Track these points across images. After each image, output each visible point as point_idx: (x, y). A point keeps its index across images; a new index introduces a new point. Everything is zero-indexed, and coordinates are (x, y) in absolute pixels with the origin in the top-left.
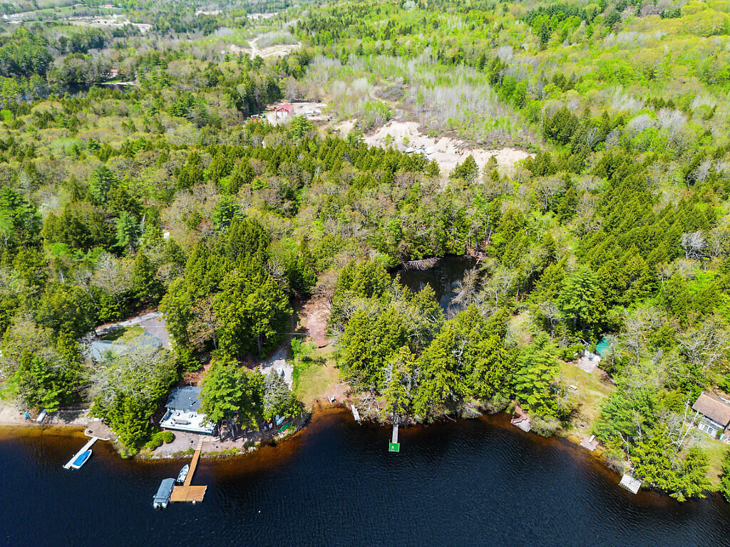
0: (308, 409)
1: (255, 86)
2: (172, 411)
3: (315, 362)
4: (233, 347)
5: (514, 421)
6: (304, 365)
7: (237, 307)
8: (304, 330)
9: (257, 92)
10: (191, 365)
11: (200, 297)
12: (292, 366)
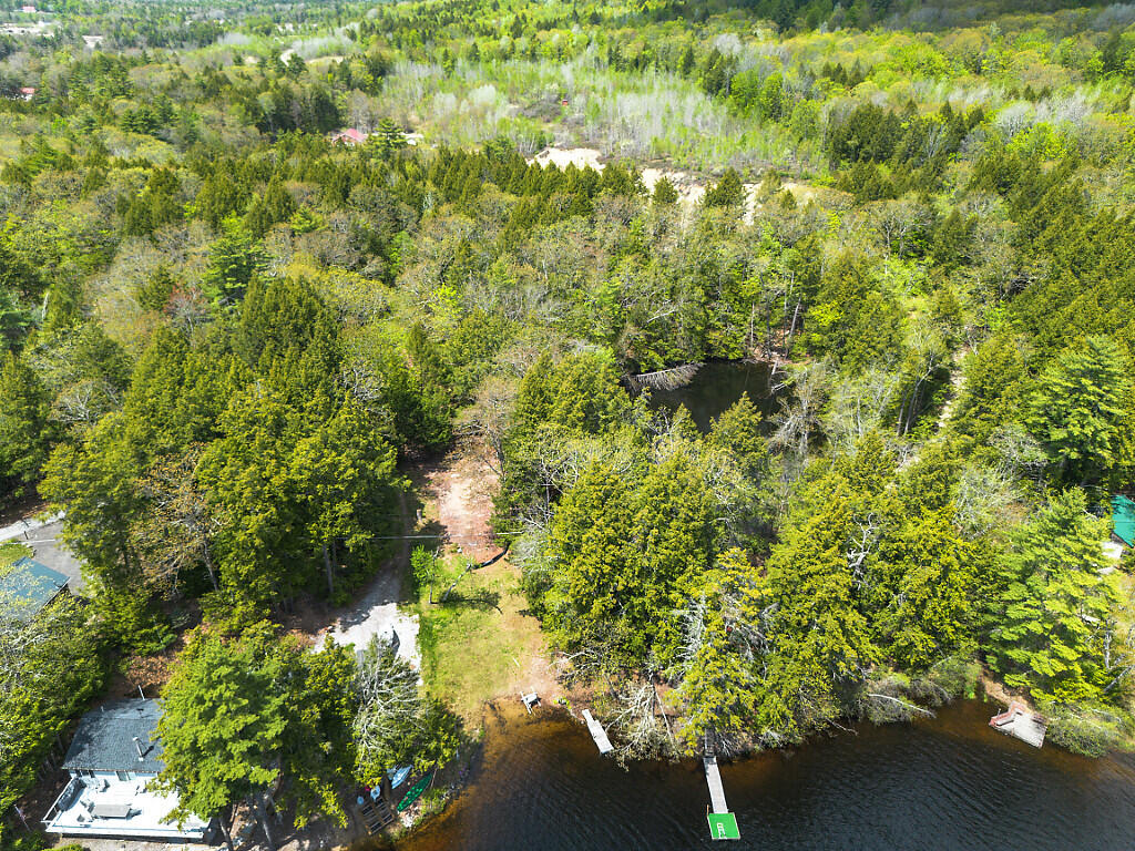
0: (472, 730)
1: (291, 97)
2: (86, 779)
3: (472, 603)
4: (262, 581)
5: (997, 721)
6: (444, 613)
7: (266, 473)
8: (435, 528)
9: (296, 108)
10: (144, 638)
11: (162, 452)
12: (417, 616)
